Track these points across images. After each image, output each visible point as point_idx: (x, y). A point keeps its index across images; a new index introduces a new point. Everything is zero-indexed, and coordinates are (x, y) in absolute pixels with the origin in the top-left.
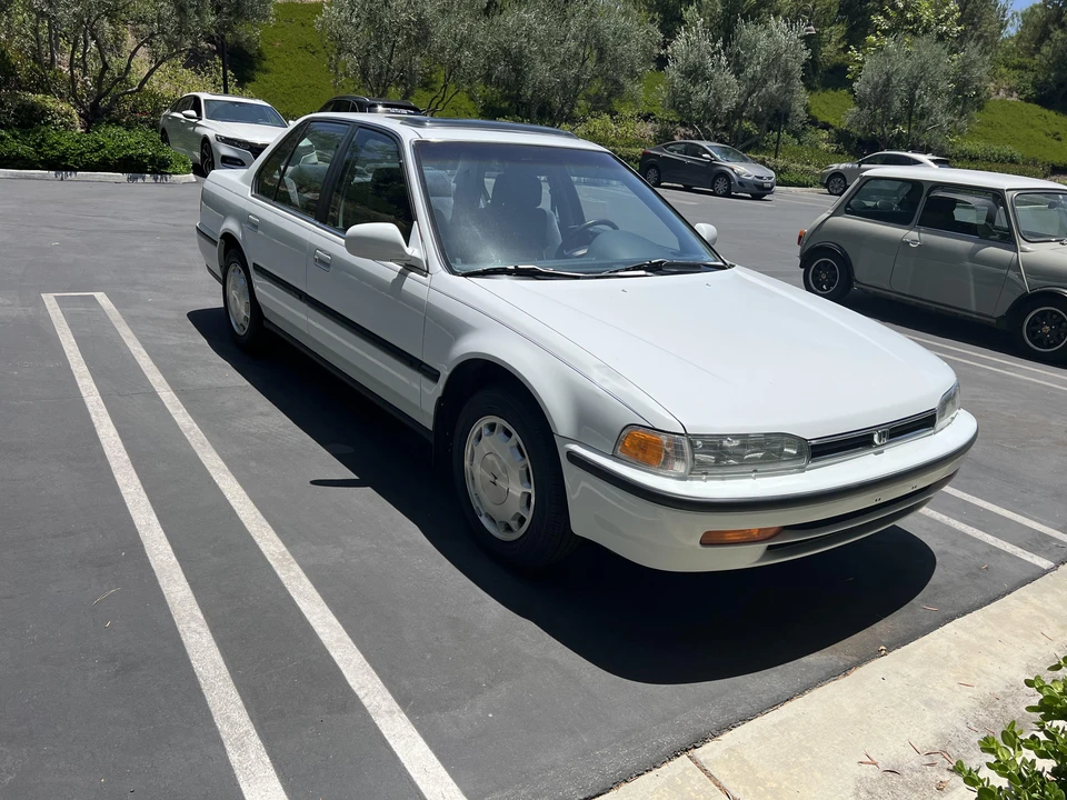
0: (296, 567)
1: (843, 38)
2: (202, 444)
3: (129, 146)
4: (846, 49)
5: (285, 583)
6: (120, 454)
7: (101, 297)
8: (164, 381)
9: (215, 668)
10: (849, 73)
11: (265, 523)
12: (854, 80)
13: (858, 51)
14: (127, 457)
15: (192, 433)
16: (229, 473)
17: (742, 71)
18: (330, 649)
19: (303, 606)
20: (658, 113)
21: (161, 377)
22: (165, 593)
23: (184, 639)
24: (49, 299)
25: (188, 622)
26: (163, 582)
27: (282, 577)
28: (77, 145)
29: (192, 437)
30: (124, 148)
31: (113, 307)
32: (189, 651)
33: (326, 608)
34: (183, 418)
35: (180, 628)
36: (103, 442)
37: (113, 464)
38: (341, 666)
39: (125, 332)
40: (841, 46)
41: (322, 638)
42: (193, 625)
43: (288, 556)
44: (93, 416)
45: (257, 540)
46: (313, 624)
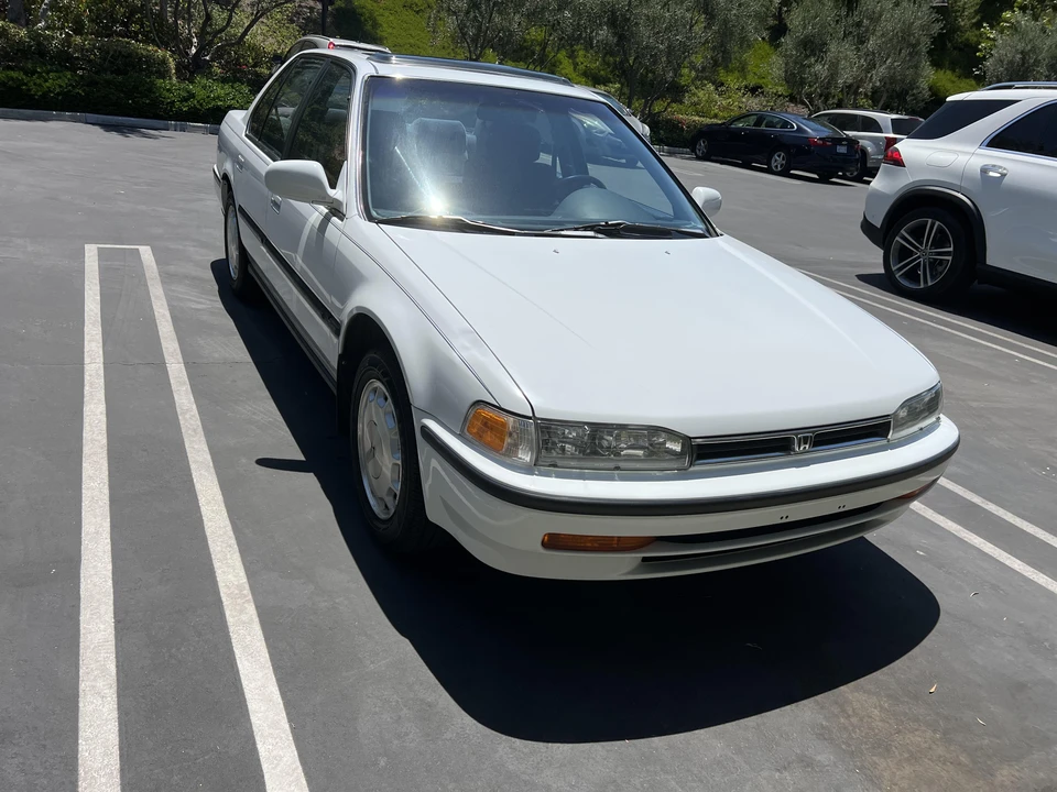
0: (251, 609)
1: (976, 12)
2: (195, 430)
3: (218, 97)
4: (978, 25)
5: (231, 629)
6: (100, 437)
7: (146, 252)
8: (178, 351)
9: (106, 754)
10: (980, 50)
11: (233, 541)
12: (984, 58)
13: (992, 27)
14: (105, 441)
15: (188, 416)
16: (213, 470)
17: (862, 43)
18: (258, 739)
19: (244, 665)
20: (767, 86)
21: (177, 345)
22: (82, 631)
23: (81, 705)
24: (91, 252)
25: (95, 680)
26: (85, 616)
27: (230, 620)
28: (167, 94)
29: (186, 420)
30: (214, 99)
31: (154, 264)
32: (82, 724)
33: (270, 671)
34: (184, 399)
35: (82, 686)
36: (86, 420)
37: (86, 450)
38: (265, 767)
39: (157, 292)
40: (974, 21)
41: (254, 719)
42: (100, 684)
43: (247, 591)
44: (87, 388)
45: (217, 564)
46: (248, 696)
